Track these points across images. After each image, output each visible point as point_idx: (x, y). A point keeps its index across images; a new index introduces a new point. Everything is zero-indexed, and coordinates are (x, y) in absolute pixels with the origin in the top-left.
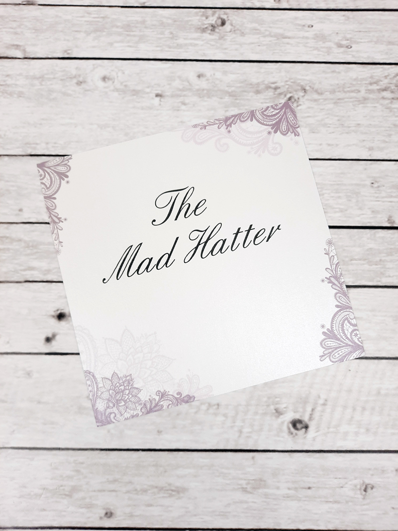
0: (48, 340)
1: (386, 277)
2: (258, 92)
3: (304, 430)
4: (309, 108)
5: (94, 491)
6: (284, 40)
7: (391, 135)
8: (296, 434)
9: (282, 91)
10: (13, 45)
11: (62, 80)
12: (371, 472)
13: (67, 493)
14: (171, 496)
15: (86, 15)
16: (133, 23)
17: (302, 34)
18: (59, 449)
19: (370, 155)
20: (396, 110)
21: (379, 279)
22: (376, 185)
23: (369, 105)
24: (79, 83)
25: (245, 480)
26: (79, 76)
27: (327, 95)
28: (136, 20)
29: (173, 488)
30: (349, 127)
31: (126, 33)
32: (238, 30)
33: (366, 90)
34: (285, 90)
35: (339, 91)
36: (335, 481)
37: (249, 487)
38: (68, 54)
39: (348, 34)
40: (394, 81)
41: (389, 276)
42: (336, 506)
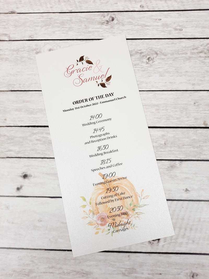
0: (18, 189)
1: (203, 155)
2: (131, 55)
3: (157, 241)
4: (159, 63)
5: (41, 273)
6: (145, 27)
7: (205, 77)
8: (153, 243)
9: (145, 54)
10: (4, 34)
11: (28, 51)
12: (196, 266)
13: (27, 274)
14: (83, 276)
15: (41, 17)
16: (65, 21)
17: (155, 24)
18: (23, 249)
19: (193, 88)
20: (207, 63)
21: (199, 156)
22: (196, 104)
23: (192, 61)
24: (37, 53)
25: (124, 268)
26: (37, 49)
27: (169, 56)
28: (67, 20)
29: (84, 272)
30: (181, 73)
31: (62, 26)
32: (121, 23)
33: (191, 53)
34: (146, 54)
35: (176, 54)
36: (175, 270)
37: (126, 272)
38: (32, 38)
39: (181, 23)
40: (206, 48)
41: (205, 155)
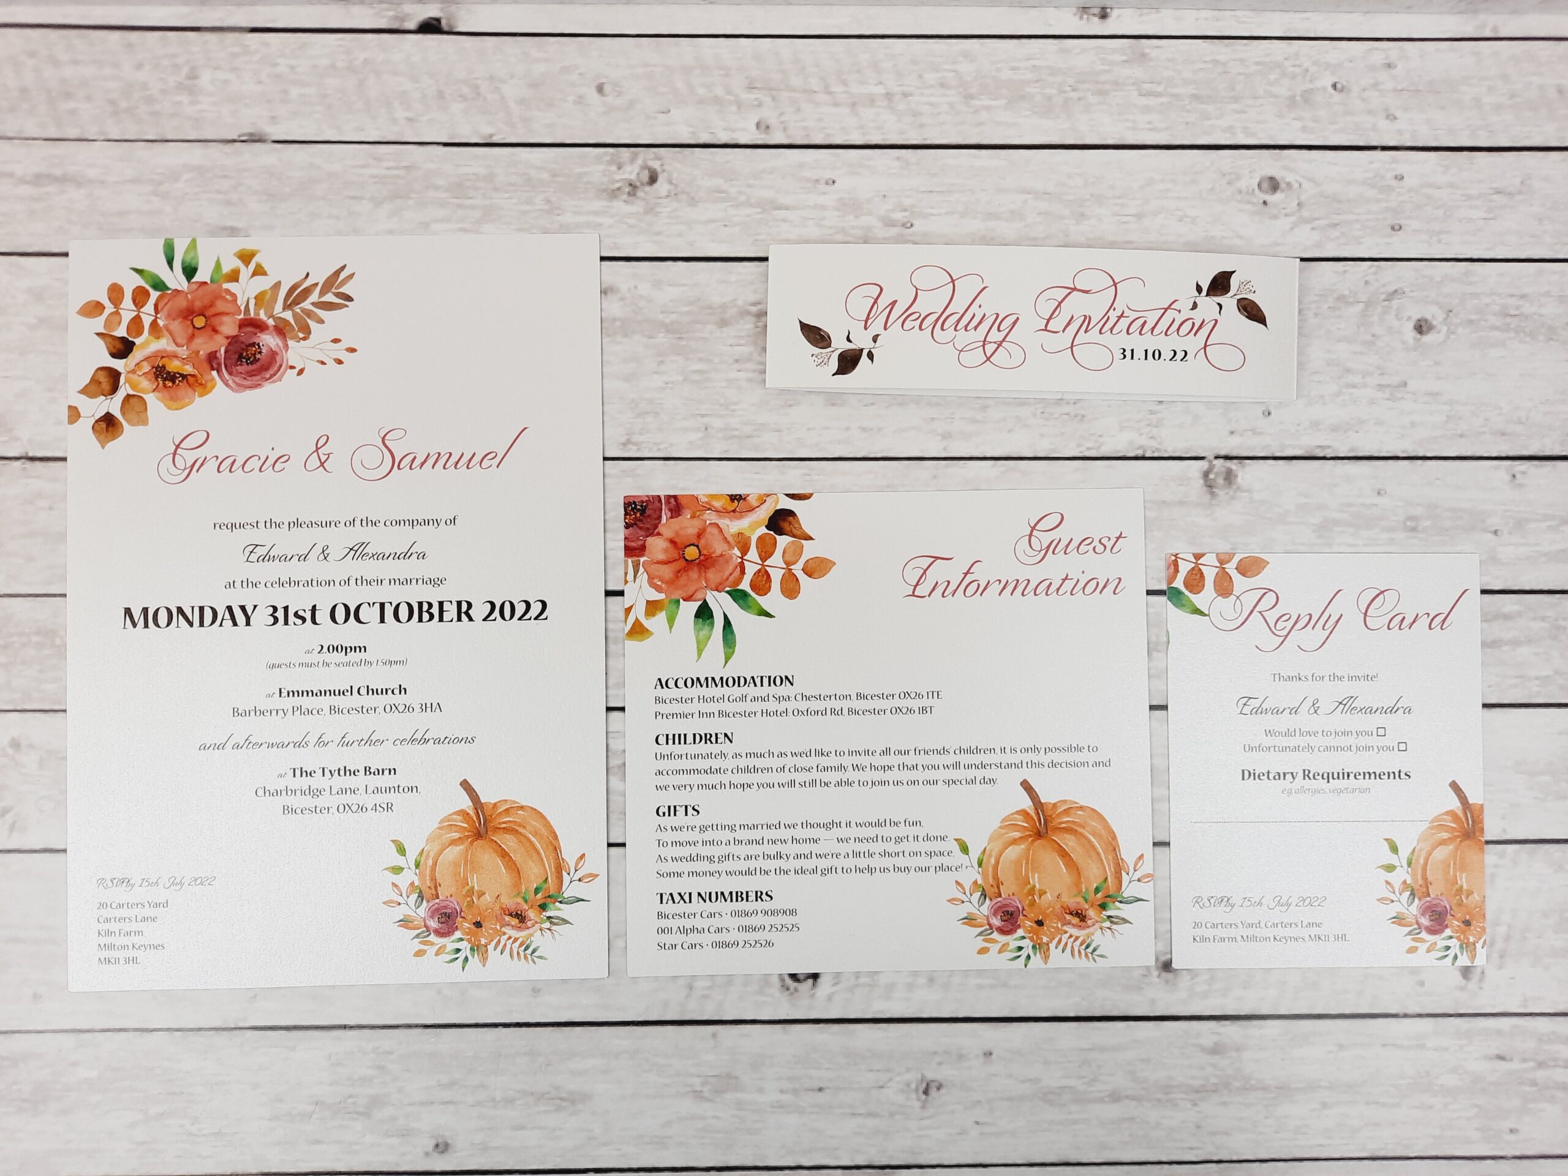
2: (723, 323)
3: (810, 981)
5: (413, 1104)
6: (775, 212)
7: (987, 407)
8: (796, 990)
10: (225, 228)
12: (937, 1059)
13: (361, 1109)
14: (559, 1109)
15: (372, 162)
16: (469, 180)
17: (813, 199)
18: (345, 1027)
19: (945, 449)
25: (699, 1076)
28: (474, 174)
29: (564, 1095)
31: (455, 200)
32: (683, 192)
36: (869, 1075)
37: (706, 1089)
39: (907, 197)
42: (871, 1122)
